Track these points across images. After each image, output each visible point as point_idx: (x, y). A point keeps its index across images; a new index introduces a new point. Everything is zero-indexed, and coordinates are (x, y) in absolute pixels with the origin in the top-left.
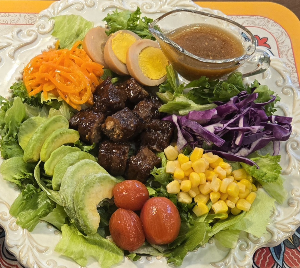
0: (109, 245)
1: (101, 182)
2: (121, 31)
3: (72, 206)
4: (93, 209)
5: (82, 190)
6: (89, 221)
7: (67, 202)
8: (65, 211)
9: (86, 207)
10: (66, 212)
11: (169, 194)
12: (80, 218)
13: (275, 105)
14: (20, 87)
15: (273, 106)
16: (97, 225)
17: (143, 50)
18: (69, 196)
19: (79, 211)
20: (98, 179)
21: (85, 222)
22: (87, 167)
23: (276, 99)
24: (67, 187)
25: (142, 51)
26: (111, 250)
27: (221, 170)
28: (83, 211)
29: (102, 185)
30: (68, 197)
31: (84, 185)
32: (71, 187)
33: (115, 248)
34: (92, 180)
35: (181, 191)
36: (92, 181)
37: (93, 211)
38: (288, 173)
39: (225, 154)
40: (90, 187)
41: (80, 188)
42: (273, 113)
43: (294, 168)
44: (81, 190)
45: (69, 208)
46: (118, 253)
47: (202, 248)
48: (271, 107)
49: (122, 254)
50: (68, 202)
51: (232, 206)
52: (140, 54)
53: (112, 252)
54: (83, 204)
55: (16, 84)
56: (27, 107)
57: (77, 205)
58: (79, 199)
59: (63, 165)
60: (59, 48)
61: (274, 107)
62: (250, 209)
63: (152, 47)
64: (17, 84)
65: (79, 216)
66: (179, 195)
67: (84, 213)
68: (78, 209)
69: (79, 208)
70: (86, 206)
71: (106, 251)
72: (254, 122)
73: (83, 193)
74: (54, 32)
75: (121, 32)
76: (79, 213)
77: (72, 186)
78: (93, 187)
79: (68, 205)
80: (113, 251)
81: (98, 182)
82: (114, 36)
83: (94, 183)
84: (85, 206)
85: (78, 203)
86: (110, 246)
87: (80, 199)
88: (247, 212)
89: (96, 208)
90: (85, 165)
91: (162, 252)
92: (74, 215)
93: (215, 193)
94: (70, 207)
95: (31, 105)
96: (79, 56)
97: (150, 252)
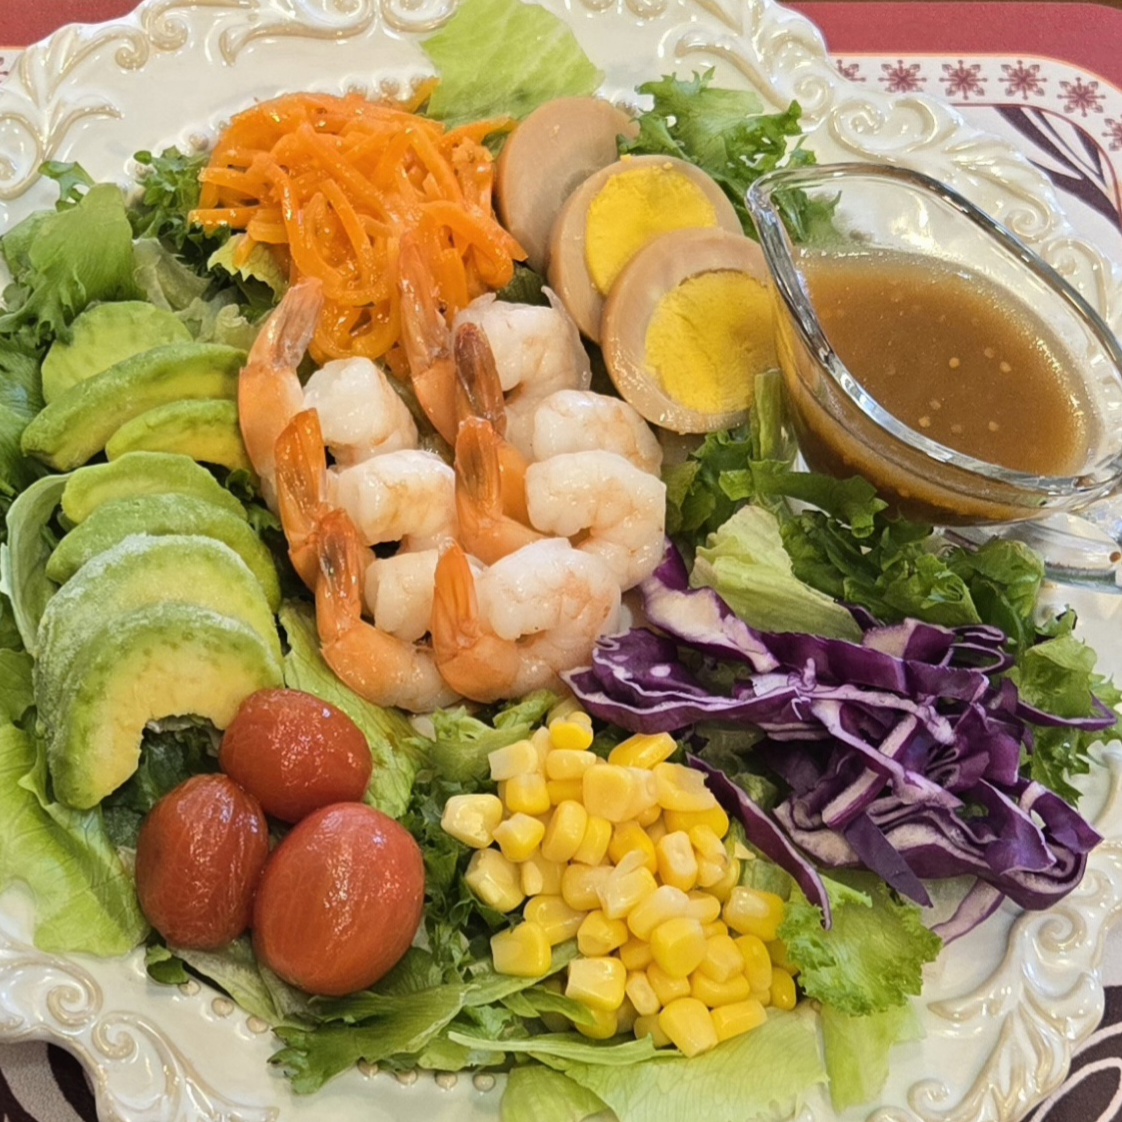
0: (108, 880)
1: (218, 649)
2: (668, 161)
3: (58, 671)
4: (126, 723)
5: (126, 635)
6: (88, 752)
7: (48, 648)
8: (31, 677)
9: (106, 698)
10: (34, 682)
11: (442, 830)
12: (61, 724)
13: (1095, 749)
14: (178, 173)
15: (1082, 749)
16: (109, 784)
17: (711, 275)
18: (68, 633)
19: (73, 698)
20: (211, 632)
21: (69, 747)
22: (202, 570)
23: (1114, 729)
24: (78, 597)
25: (699, 275)
26: (107, 898)
27: (681, 851)
28: (84, 708)
29: (215, 663)
30: (63, 632)
31: (145, 622)
32: (96, 606)
33: (125, 903)
34: (188, 622)
35: (495, 845)
36: (184, 627)
37: (123, 728)
38: (952, 1015)
39: (748, 809)
40: (164, 642)
41: (123, 625)
42: (1070, 774)
43: (988, 1010)
44: (122, 632)
45: (47, 673)
46: (123, 925)
47: (435, 1086)
48: (1075, 747)
49: (138, 935)
50: (51, 650)
51: (644, 1003)
52: (684, 281)
53: (109, 910)
54: (101, 684)
55: (173, 154)
56: (159, 258)
57: (76, 675)
58: (95, 657)
59: (134, 512)
60: (422, 108)
61: (1085, 753)
62: (702, 1054)
63: (754, 279)
64: (181, 158)
65: (64, 715)
66: (479, 857)
67: (83, 715)
68: (73, 690)
69: (77, 687)
70: (108, 696)
71: (89, 893)
72: (957, 761)
73: (123, 648)
74: (439, 40)
75: (668, 165)
76: (69, 708)
77: (100, 604)
78: (174, 646)
79: (47, 663)
80: (112, 907)
81: (206, 644)
82: (628, 167)
83: (188, 636)
84: (101, 693)
85: (87, 669)
86: (112, 883)
87: (99, 659)
88: (684, 1057)
89: (143, 727)
90: (197, 559)
91: (279, 1011)
92: (49, 707)
93: (607, 920)
94: (50, 670)
95: (178, 259)
96: (456, 172)
97: (237, 985)
